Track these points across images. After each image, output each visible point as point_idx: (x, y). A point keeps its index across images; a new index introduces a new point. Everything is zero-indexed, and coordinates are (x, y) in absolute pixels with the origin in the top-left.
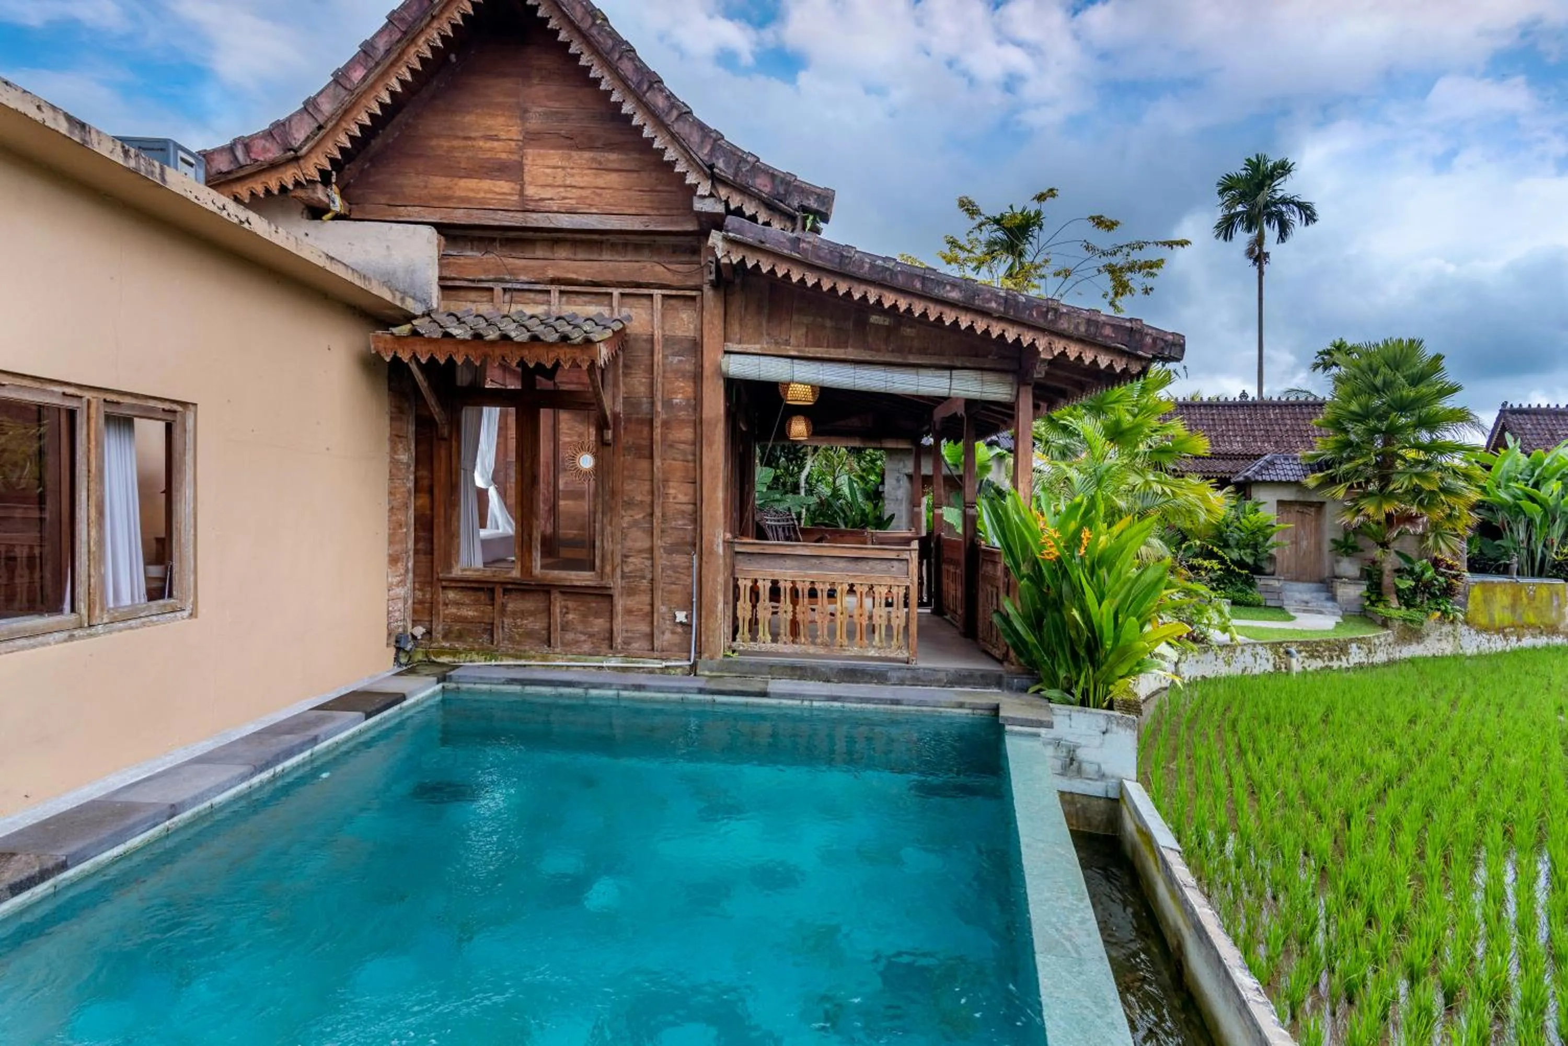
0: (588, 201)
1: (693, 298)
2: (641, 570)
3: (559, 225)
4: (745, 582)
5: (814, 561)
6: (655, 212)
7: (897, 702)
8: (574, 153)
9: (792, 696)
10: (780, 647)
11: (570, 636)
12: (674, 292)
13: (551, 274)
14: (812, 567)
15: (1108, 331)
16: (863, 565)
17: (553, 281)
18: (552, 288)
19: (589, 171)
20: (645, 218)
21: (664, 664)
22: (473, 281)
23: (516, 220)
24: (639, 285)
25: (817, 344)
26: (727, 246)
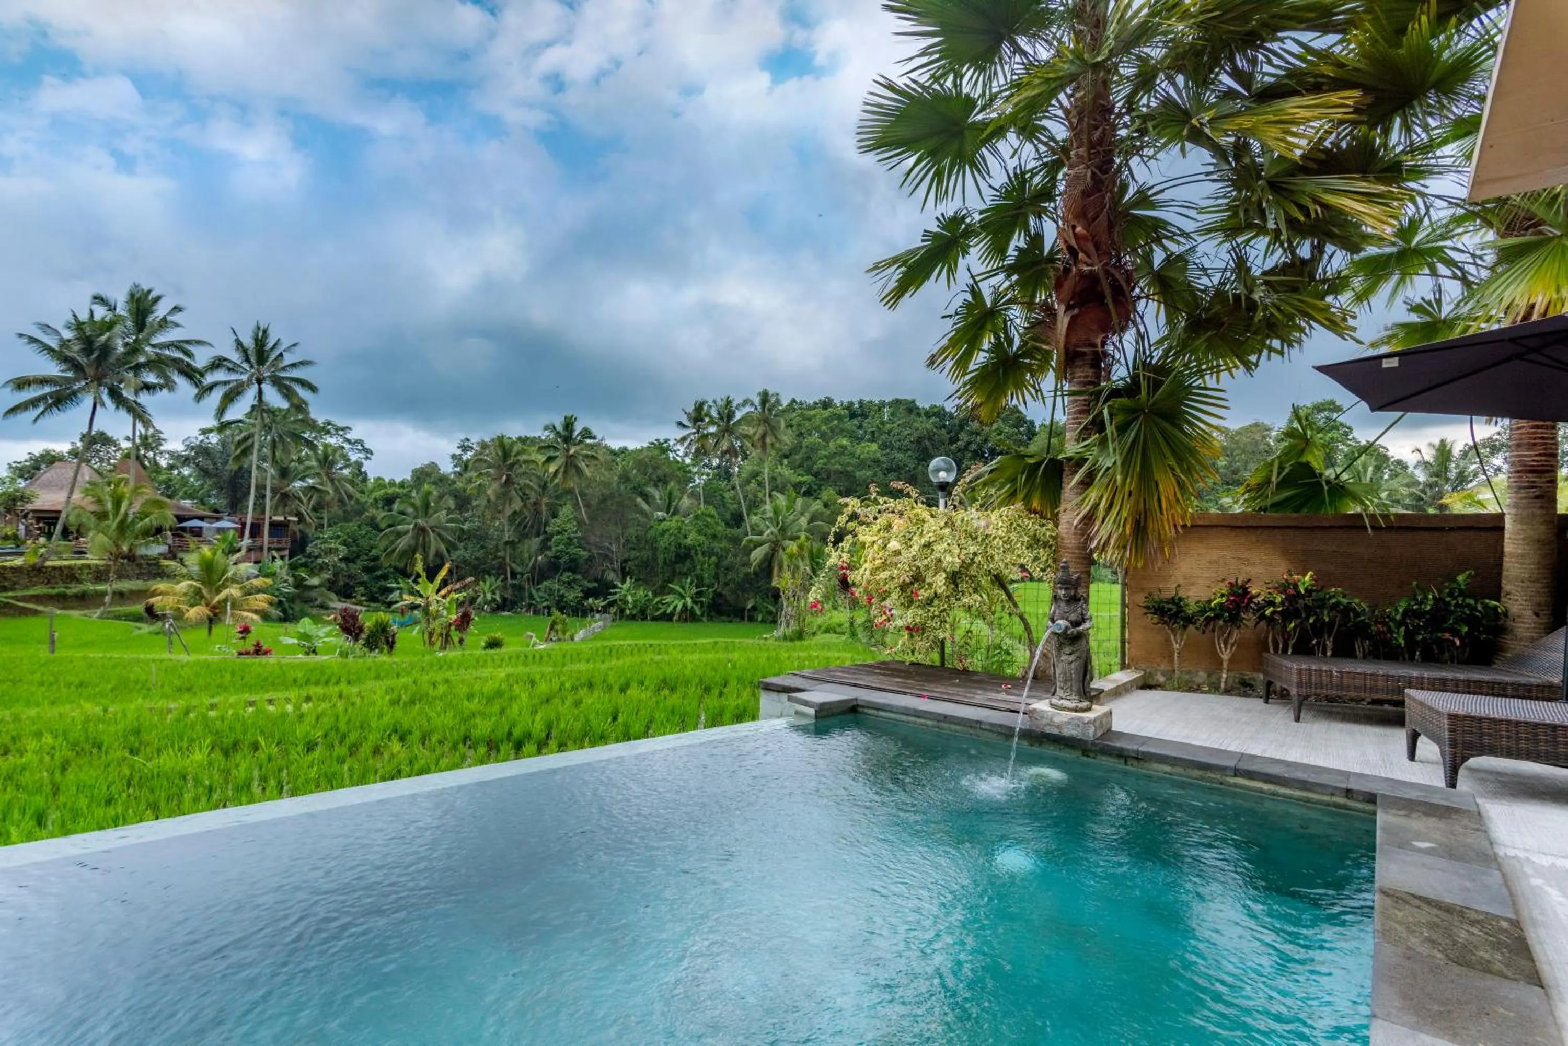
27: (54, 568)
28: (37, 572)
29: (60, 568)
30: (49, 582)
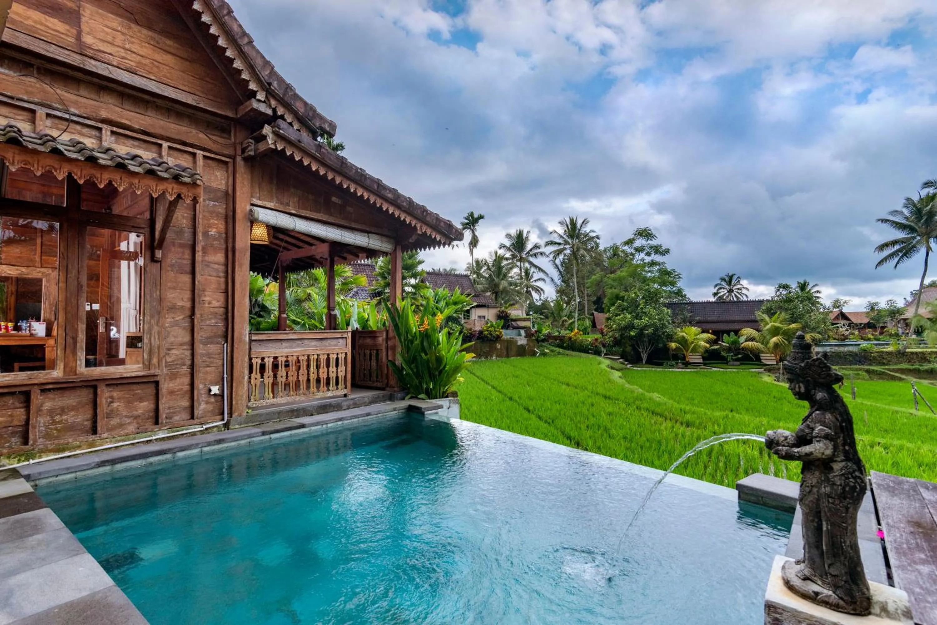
0: (147, 68)
1: (226, 163)
2: (182, 359)
3: (119, 78)
4: (256, 360)
5: (299, 342)
6: (204, 96)
7: (368, 414)
8: (133, 25)
9: (317, 424)
10: (279, 400)
11: (115, 421)
12: (213, 156)
13: (104, 114)
14: (298, 346)
15: (442, 224)
16: (325, 343)
17: (104, 121)
18: (104, 126)
19: (147, 45)
20: (196, 98)
21: (205, 427)
22: (12, 98)
23: (75, 60)
24: (184, 144)
25: (305, 209)
26: (275, 138)
27: (912, 353)
28: (901, 355)
29: (916, 353)
30: (909, 362)
